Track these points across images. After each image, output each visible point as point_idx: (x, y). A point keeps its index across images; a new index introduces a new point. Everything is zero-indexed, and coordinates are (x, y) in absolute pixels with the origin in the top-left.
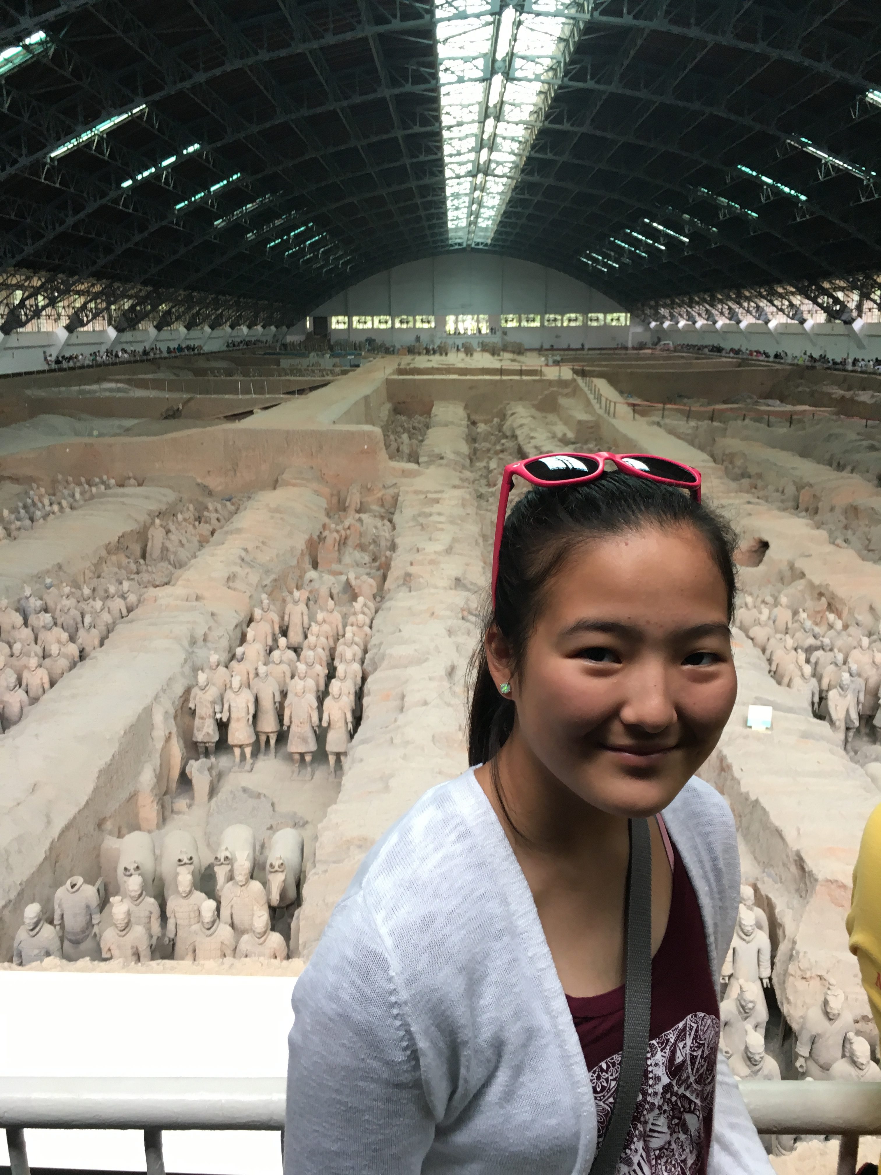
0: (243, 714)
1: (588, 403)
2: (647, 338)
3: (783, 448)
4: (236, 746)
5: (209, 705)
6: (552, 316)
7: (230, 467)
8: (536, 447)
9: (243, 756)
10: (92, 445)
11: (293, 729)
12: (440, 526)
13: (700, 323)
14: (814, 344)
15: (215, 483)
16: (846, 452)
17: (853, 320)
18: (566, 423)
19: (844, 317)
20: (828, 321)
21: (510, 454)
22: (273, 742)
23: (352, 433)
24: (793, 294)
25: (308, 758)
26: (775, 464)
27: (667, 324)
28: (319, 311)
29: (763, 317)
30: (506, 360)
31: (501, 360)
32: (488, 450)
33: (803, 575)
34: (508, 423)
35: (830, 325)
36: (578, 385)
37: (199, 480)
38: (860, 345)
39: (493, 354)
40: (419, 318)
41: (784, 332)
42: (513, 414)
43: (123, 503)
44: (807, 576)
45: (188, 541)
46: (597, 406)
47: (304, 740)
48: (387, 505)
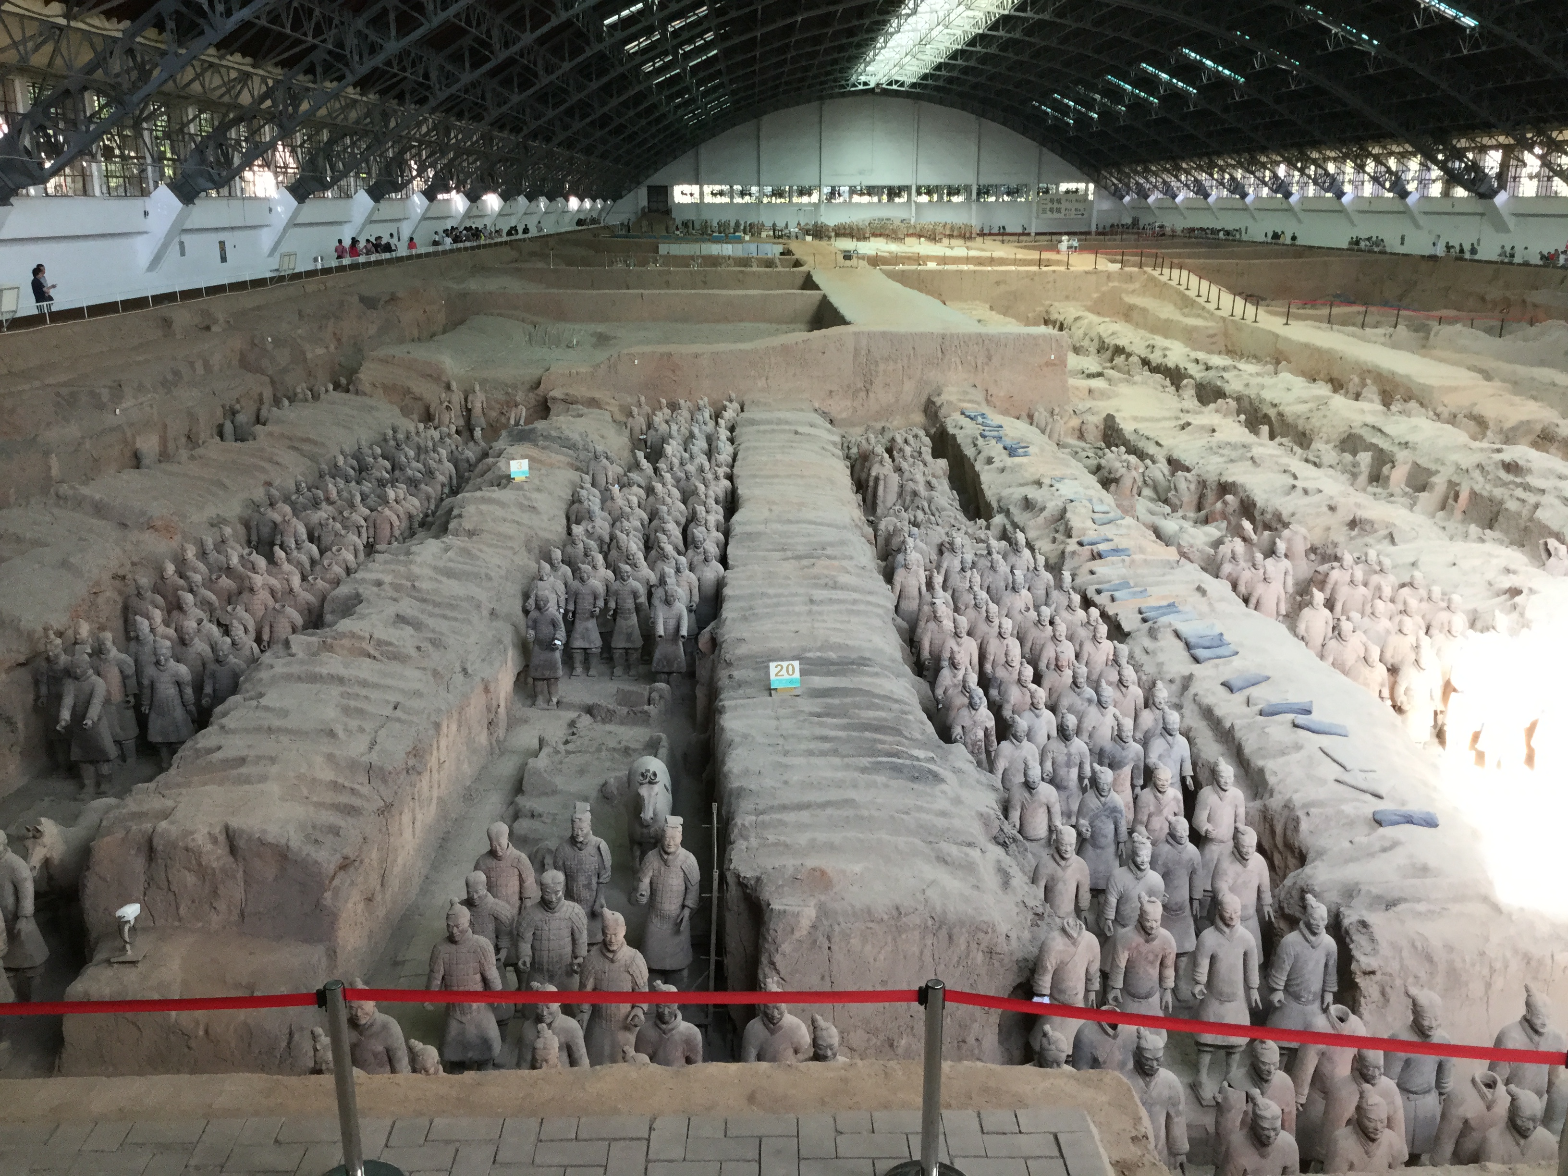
2: (1119, 216)
7: (860, 385)
10: (670, 355)
13: (1217, 195)
15: (839, 407)
17: (1495, 193)
19: (1483, 188)
20: (1449, 191)
23: (1035, 338)
24: (1399, 154)
27: (1154, 197)
28: (657, 179)
29: (1334, 188)
38: (1501, 227)
41: (1366, 208)
48: (1090, 437)
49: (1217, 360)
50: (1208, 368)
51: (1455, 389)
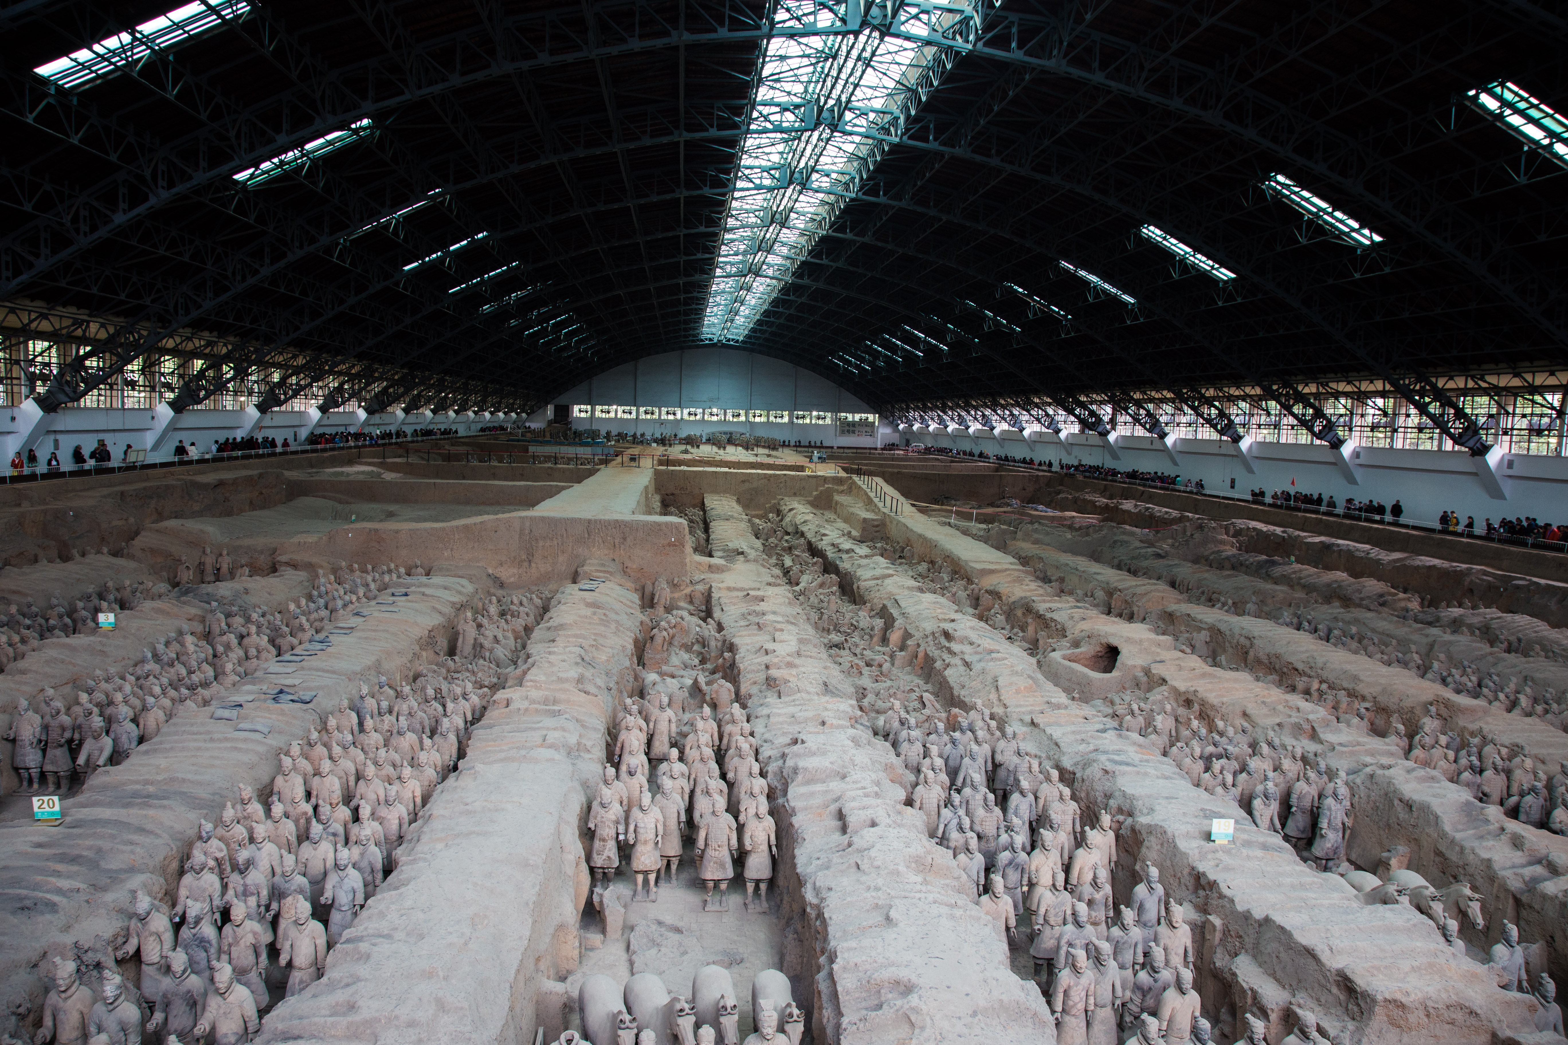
0: (652, 836)
1: (870, 501)
2: (895, 438)
3: (1075, 553)
4: (636, 872)
5: (612, 825)
6: (800, 413)
7: (524, 557)
8: (833, 545)
9: (646, 882)
10: (376, 530)
11: (710, 852)
12: (779, 626)
13: (952, 427)
14: (1069, 454)
15: (507, 574)
16: (1133, 558)
17: (1109, 432)
18: (846, 520)
19: (1100, 429)
20: (1082, 431)
21: (803, 551)
22: (674, 867)
23: (659, 524)
24: (1050, 404)
25: (723, 886)
26: (1077, 569)
27: (916, 426)
28: (562, 400)
29: (1017, 425)
30: (761, 455)
31: (757, 455)
32: (776, 546)
33: (1164, 681)
34: (787, 519)
35: (1084, 436)
36: (854, 483)
37: (490, 571)
38: (1114, 455)
39: (747, 449)
40: (664, 410)
41: (1038, 440)
42: (791, 510)
43: (424, 594)
44: (1169, 682)
45: (505, 637)
46: (881, 505)
47: (722, 866)
48: (697, 602)
49: (847, 545)
50: (840, 551)
51: (992, 572)
